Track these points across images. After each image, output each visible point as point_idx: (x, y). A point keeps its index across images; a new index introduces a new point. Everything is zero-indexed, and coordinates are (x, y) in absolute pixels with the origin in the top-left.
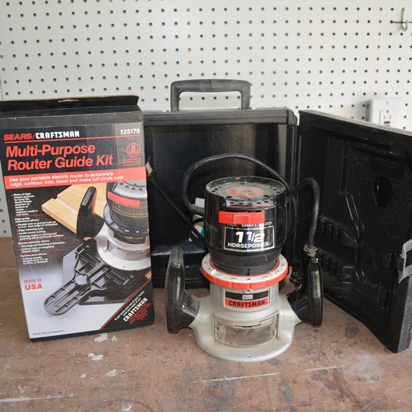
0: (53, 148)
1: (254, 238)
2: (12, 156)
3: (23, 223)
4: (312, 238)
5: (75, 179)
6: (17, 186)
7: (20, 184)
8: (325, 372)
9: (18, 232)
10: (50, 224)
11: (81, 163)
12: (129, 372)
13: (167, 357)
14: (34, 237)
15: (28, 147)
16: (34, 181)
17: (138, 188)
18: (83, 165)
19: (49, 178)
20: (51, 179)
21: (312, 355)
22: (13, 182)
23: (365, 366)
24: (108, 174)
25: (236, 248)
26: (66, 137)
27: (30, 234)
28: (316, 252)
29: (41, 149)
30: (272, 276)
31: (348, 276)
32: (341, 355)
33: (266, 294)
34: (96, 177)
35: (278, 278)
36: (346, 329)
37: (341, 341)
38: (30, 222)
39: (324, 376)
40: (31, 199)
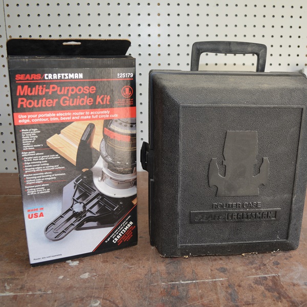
0: (59, 88)
2: (22, 94)
3: (29, 156)
5: (77, 116)
6: (26, 122)
7: (28, 121)
8: (265, 278)
9: (24, 165)
10: (53, 157)
11: (83, 102)
14: (38, 169)
15: (37, 86)
16: (41, 118)
18: (85, 104)
19: (54, 115)
20: (56, 117)
22: (22, 119)
24: (105, 112)
26: (71, 79)
27: (35, 167)
29: (49, 88)
34: (95, 115)
38: (35, 156)
39: (264, 282)
40: (37, 134)
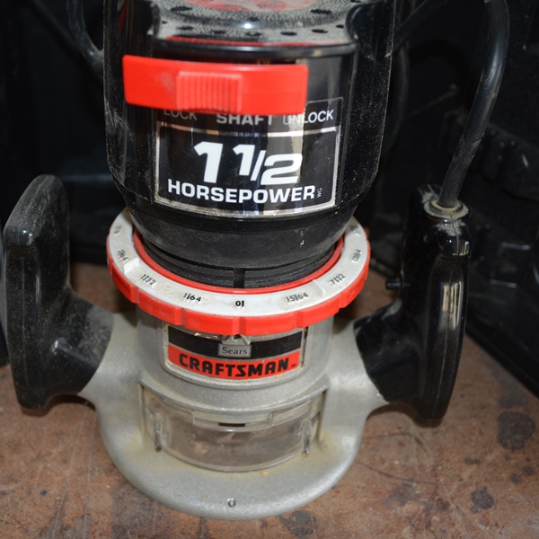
1: (263, 169)
21: (410, 507)
25: (194, 201)
28: (463, 219)
32: (491, 511)
33: (294, 341)
35: (335, 301)
36: (502, 419)
37: (490, 458)
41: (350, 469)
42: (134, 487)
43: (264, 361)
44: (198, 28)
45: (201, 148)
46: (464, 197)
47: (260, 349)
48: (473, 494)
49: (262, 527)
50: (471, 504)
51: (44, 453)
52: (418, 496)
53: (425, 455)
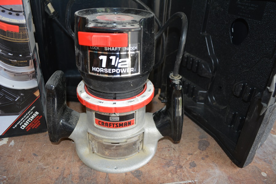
1: (118, 63)
4: (177, 67)
12: (9, 179)
13: (47, 164)
17: (14, 13)
21: (171, 168)
23: (216, 181)
25: (99, 73)
28: (180, 79)
30: (138, 101)
31: (202, 98)
32: (195, 168)
33: (132, 116)
35: (143, 103)
36: (200, 142)
37: (195, 153)
41: (153, 157)
42: (86, 165)
43: (123, 122)
44: (99, 25)
45: (101, 57)
46: (180, 73)
47: (122, 118)
48: (190, 163)
49: (125, 175)
50: (189, 166)
51: (58, 156)
52: (173, 164)
53: (176, 153)
